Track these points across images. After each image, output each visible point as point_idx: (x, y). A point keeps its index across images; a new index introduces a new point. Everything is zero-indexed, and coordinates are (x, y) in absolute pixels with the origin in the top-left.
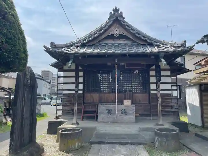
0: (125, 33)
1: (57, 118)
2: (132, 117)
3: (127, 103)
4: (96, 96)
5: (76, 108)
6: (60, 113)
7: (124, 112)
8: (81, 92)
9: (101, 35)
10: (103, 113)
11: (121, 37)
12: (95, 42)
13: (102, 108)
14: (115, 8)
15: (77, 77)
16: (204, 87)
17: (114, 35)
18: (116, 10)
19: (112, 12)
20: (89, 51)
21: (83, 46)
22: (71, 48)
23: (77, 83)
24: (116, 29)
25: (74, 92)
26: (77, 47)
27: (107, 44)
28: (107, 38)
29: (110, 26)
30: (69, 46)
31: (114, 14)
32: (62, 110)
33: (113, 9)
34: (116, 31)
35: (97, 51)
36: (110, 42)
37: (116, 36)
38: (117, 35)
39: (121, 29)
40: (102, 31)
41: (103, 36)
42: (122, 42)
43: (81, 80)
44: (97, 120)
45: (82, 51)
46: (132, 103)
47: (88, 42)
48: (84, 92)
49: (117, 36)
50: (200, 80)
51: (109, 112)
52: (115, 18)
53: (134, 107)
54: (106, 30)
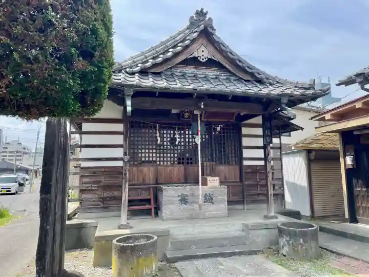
0: (218, 57)
2: (222, 207)
3: (213, 181)
7: (209, 199)
9: (176, 54)
10: (172, 203)
11: (211, 63)
12: (165, 67)
13: (170, 194)
14: (200, 10)
16: (315, 156)
17: (199, 58)
18: (201, 14)
19: (194, 16)
21: (144, 72)
22: (122, 75)
24: (203, 48)
27: (185, 74)
28: (186, 62)
29: (193, 41)
31: (197, 20)
32: (80, 200)
33: (197, 11)
34: (203, 52)
36: (190, 70)
37: (201, 60)
38: (203, 59)
39: (211, 48)
40: (179, 49)
42: (211, 72)
44: (156, 216)
46: (221, 183)
47: (155, 65)
49: (205, 60)
50: (310, 143)
51: (184, 200)
52: (202, 27)
53: (224, 189)
54: (187, 47)
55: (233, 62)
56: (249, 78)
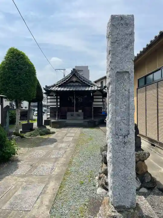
0: (78, 80)
1: (48, 118)
2: (82, 117)
3: (80, 111)
4: (66, 108)
5: (57, 114)
6: (49, 116)
7: (79, 115)
8: (59, 106)
9: (67, 81)
10: (69, 116)
11: (76, 82)
13: (69, 114)
15: (57, 99)
18: (74, 69)
19: (72, 70)
20: (62, 89)
21: (59, 86)
22: (54, 87)
23: (57, 102)
25: (55, 106)
26: (57, 87)
27: (70, 85)
28: (70, 82)
29: (71, 77)
30: (53, 86)
31: (73, 71)
32: (50, 115)
34: (74, 79)
35: (65, 89)
36: (71, 84)
38: (74, 81)
39: (76, 78)
40: (68, 79)
41: (69, 81)
42: (77, 84)
43: (59, 100)
44: (66, 119)
45: (59, 89)
46: (82, 111)
47: (62, 84)
48: (60, 106)
51: (72, 115)
52: (73, 74)
53: (83, 113)
54: (70, 79)
55: (82, 81)
56: (87, 85)
